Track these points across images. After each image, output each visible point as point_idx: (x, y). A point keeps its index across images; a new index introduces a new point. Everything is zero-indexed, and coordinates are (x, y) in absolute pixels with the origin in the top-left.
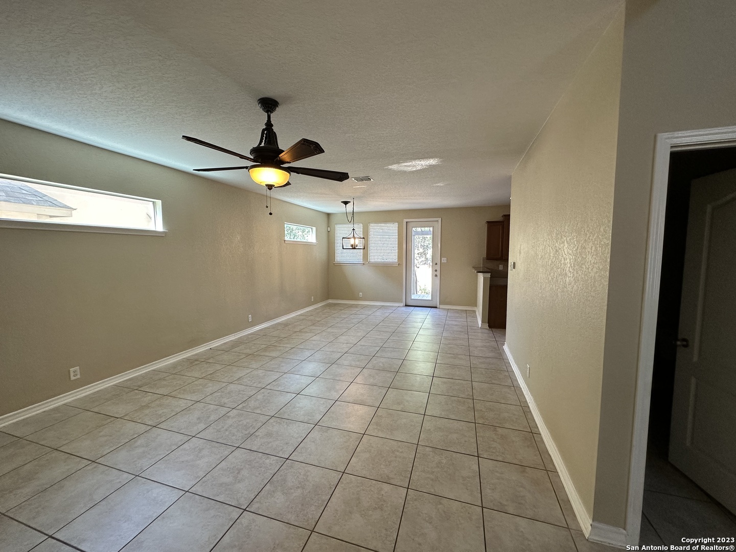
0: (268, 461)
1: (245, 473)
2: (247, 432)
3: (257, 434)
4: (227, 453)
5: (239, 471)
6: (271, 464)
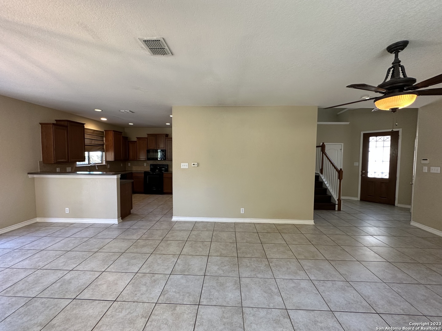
0: (398, 290)
6: (397, 288)
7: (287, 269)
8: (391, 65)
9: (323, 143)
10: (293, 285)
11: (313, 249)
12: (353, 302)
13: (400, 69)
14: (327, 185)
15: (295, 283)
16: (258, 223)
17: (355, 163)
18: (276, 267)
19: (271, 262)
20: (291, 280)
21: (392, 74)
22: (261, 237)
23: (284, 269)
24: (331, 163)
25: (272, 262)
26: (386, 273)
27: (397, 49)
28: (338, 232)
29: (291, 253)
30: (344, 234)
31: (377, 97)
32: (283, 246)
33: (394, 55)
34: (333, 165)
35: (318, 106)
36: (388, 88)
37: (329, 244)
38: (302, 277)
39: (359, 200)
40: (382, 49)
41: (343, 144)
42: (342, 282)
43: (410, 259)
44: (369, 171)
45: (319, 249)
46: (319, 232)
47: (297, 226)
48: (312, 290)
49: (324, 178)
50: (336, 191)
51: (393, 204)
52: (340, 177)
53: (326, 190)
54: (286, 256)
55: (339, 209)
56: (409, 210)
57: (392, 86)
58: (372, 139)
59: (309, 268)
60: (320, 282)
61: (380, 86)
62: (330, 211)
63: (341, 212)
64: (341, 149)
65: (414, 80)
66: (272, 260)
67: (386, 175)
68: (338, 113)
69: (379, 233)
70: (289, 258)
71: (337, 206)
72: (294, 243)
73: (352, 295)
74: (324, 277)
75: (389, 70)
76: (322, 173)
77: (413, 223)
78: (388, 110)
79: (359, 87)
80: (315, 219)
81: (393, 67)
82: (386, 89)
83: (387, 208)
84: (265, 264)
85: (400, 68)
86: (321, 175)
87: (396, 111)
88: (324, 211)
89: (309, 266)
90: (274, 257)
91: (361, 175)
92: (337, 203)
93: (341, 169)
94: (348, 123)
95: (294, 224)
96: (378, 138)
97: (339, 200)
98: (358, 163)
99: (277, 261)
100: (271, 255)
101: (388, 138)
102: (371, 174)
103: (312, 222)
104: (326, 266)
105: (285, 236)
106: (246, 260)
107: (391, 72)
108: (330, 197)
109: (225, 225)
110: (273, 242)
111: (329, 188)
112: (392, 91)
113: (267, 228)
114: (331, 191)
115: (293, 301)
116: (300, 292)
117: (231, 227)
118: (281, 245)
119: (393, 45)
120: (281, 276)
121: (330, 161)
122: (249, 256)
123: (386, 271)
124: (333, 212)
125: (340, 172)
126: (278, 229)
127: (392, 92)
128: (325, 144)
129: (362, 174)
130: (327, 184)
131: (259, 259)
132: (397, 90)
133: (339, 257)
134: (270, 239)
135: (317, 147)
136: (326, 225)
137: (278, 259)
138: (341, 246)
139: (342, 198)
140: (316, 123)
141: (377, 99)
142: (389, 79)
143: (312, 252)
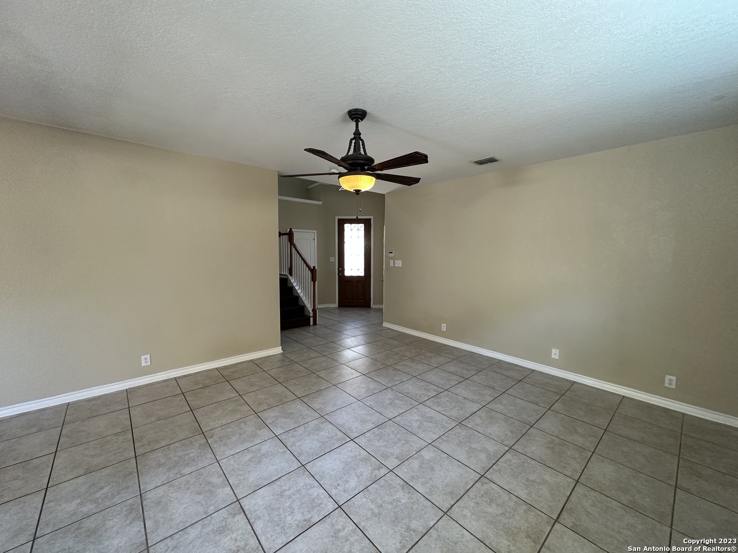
0: (371, 403)
1: (387, 402)
2: (381, 430)
3: (373, 426)
4: (399, 418)
5: (390, 404)
6: (370, 401)
7: (240, 435)
8: (353, 136)
9: (291, 229)
10: (249, 456)
11: (279, 389)
12: (327, 440)
13: (361, 144)
14: (299, 291)
15: (253, 451)
16: (185, 376)
17: (331, 258)
18: (219, 442)
19: (210, 437)
20: (246, 451)
21: (355, 146)
22: (191, 399)
23: (234, 439)
24: (303, 259)
25: (212, 436)
26: (361, 389)
27: (357, 117)
28: (312, 355)
29: (247, 408)
30: (320, 355)
31: (341, 173)
32: (232, 401)
33: (355, 123)
34: (305, 262)
35: (278, 172)
36: (351, 163)
37: (302, 375)
38: (263, 438)
39: (337, 306)
40: (344, 112)
41: (315, 231)
42: (315, 421)
43: (382, 365)
44: (345, 268)
45: (288, 386)
46: (289, 361)
47: (256, 362)
48: (277, 450)
49: (295, 282)
50: (309, 299)
51: (369, 306)
52: (314, 279)
53: (297, 298)
54: (238, 416)
55: (315, 323)
56: (381, 310)
57: (354, 161)
58: (347, 227)
59: (274, 419)
60: (289, 433)
61: (343, 159)
62: (303, 328)
63: (317, 326)
64: (314, 239)
65: (372, 161)
66: (213, 431)
67: (361, 273)
68: (309, 187)
69: (356, 343)
70: (243, 417)
71: (311, 319)
72: (252, 389)
73: (327, 431)
74: (295, 423)
75: (351, 143)
76: (291, 274)
77: (385, 325)
78: (352, 190)
79: (319, 155)
80: (283, 343)
81: (354, 138)
82: (349, 164)
83: (363, 312)
84: (198, 446)
85: (361, 142)
86: (290, 278)
87: (359, 194)
88: (296, 330)
89: (274, 417)
90: (217, 426)
91: (338, 274)
92: (311, 315)
93: (314, 267)
94: (320, 203)
95: (251, 361)
96: (353, 225)
97: (314, 310)
98: (334, 258)
99: (223, 429)
100: (210, 424)
101: (361, 227)
102: (348, 273)
103: (278, 350)
104: (298, 406)
105: (238, 384)
106: (159, 455)
107: (353, 144)
108: (303, 307)
109: (99, 402)
110: (215, 400)
111: (301, 295)
112: (354, 168)
113: (202, 380)
114: (304, 299)
115: (250, 482)
116: (260, 462)
117: (117, 402)
118: (231, 400)
119: (354, 111)
120: (228, 453)
121: (300, 256)
122: (163, 444)
123: (361, 386)
124: (307, 328)
125: (313, 271)
126: (224, 376)
127: (355, 170)
128: (293, 230)
129: (339, 272)
130: (298, 289)
131: (187, 441)
132: (359, 168)
133: (313, 388)
134: (209, 396)
135: (280, 234)
136: (298, 349)
137: (223, 427)
138: (316, 373)
139: (318, 306)
140: (277, 197)
141: (341, 175)
142: (351, 152)
143: (278, 394)
